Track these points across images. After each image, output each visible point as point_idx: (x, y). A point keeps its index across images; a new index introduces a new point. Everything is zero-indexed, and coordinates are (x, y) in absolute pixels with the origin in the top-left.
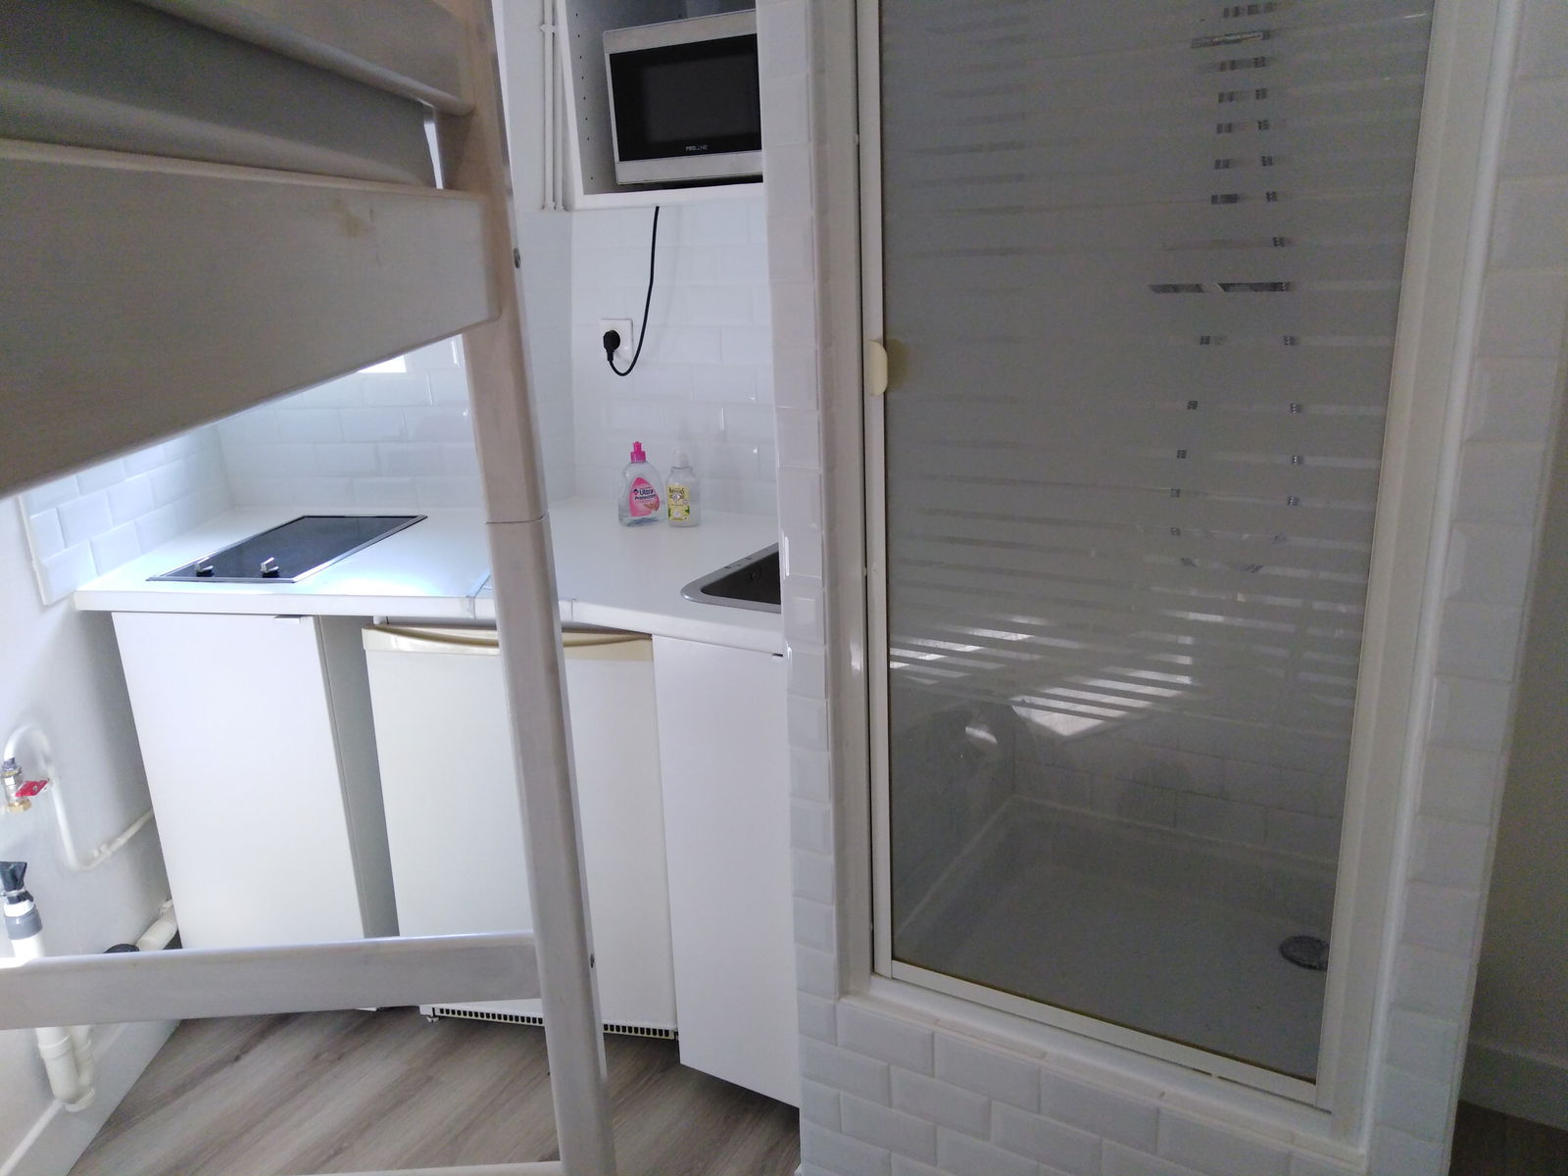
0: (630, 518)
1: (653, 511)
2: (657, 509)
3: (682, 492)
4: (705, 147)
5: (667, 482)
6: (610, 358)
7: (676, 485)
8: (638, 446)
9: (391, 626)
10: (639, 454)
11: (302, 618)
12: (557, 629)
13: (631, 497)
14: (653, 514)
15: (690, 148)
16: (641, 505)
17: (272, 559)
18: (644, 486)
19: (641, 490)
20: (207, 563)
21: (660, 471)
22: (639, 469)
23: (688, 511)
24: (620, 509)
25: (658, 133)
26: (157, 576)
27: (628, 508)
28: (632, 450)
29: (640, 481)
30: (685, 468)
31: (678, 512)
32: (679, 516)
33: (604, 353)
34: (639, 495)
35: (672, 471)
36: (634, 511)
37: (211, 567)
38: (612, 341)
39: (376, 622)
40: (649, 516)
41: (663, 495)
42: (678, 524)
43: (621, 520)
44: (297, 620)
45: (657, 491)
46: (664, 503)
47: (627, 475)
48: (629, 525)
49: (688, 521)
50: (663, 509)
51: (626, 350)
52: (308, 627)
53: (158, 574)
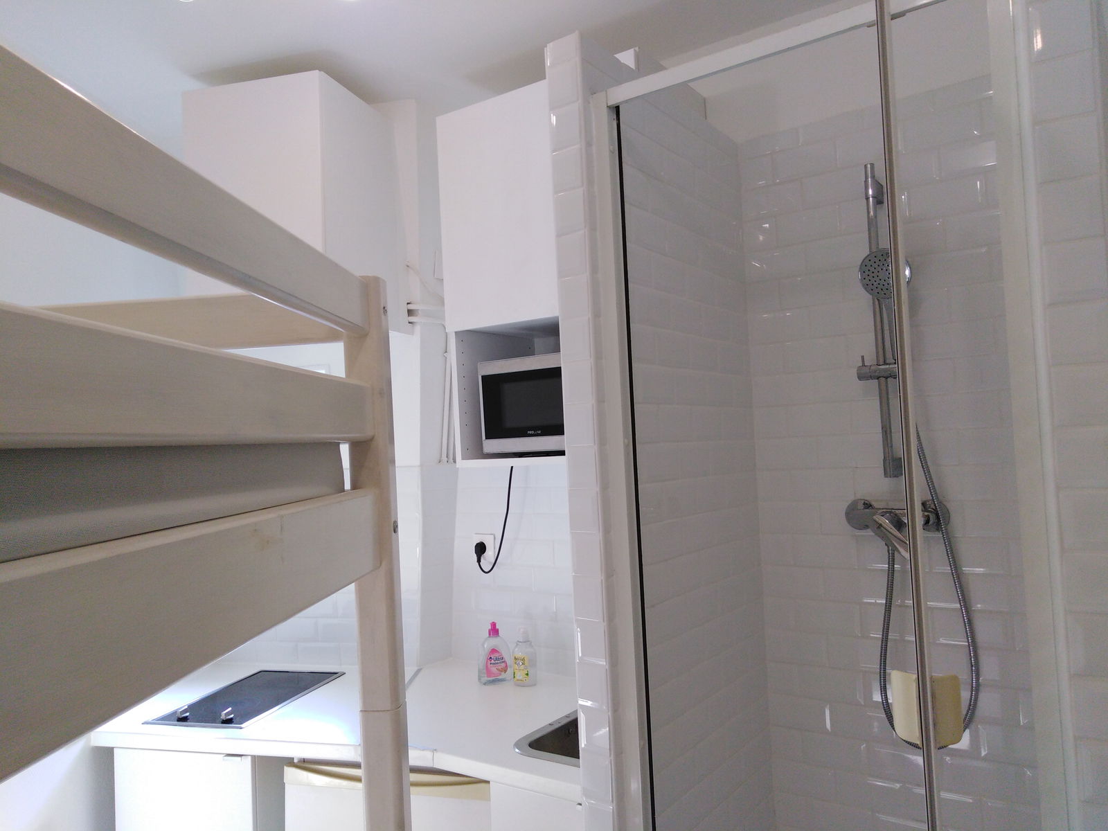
0: (485, 679)
1: (503, 673)
2: (505, 671)
3: (523, 659)
4: (539, 432)
5: (513, 652)
6: (479, 561)
7: (519, 655)
8: (494, 625)
9: (306, 765)
10: (494, 631)
11: (243, 757)
12: (406, 771)
13: (487, 661)
14: (503, 676)
15: (530, 432)
16: (494, 669)
17: (230, 709)
18: (496, 655)
19: (494, 657)
20: (185, 711)
21: (508, 644)
22: (494, 642)
23: (527, 674)
24: (480, 671)
25: (509, 423)
26: (150, 721)
27: (485, 671)
28: (490, 628)
29: (494, 651)
30: (527, 641)
31: (520, 675)
32: (520, 678)
33: (475, 557)
34: (493, 662)
35: (517, 644)
36: (489, 673)
37: (188, 714)
38: (481, 549)
39: (296, 761)
40: (500, 677)
41: (509, 661)
42: (520, 684)
43: (479, 679)
44: (239, 758)
45: (507, 658)
46: (511, 667)
47: (485, 646)
48: (485, 684)
49: (528, 682)
50: (510, 671)
51: (490, 554)
52: (247, 764)
53: (150, 719)
